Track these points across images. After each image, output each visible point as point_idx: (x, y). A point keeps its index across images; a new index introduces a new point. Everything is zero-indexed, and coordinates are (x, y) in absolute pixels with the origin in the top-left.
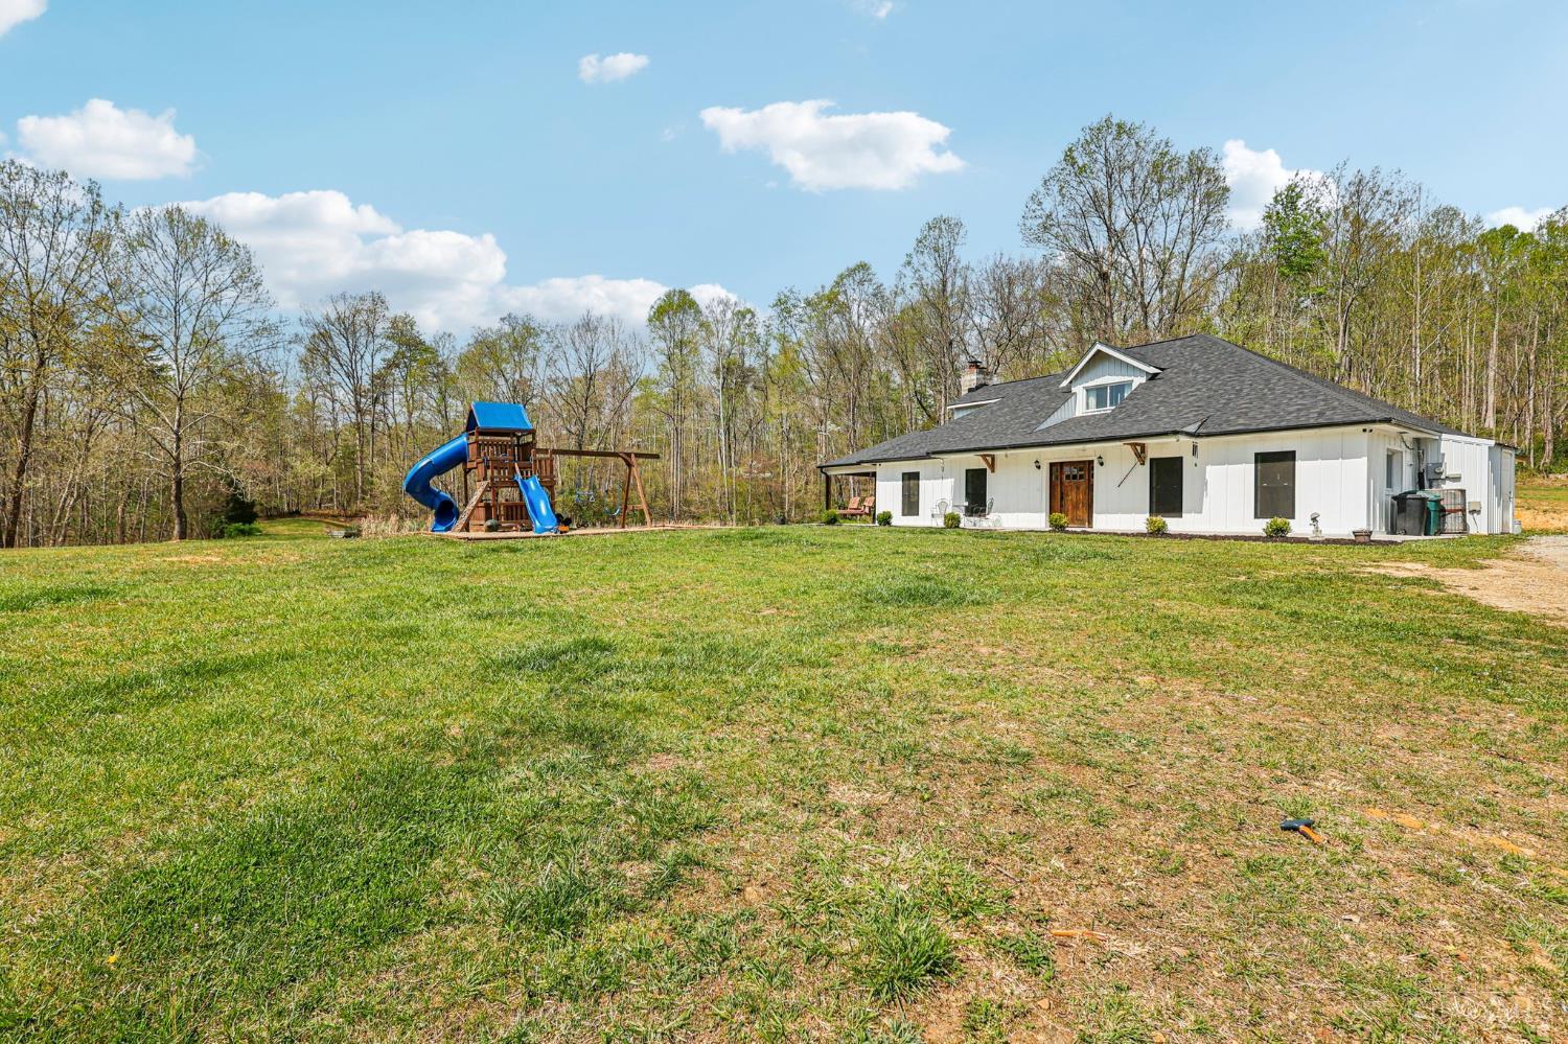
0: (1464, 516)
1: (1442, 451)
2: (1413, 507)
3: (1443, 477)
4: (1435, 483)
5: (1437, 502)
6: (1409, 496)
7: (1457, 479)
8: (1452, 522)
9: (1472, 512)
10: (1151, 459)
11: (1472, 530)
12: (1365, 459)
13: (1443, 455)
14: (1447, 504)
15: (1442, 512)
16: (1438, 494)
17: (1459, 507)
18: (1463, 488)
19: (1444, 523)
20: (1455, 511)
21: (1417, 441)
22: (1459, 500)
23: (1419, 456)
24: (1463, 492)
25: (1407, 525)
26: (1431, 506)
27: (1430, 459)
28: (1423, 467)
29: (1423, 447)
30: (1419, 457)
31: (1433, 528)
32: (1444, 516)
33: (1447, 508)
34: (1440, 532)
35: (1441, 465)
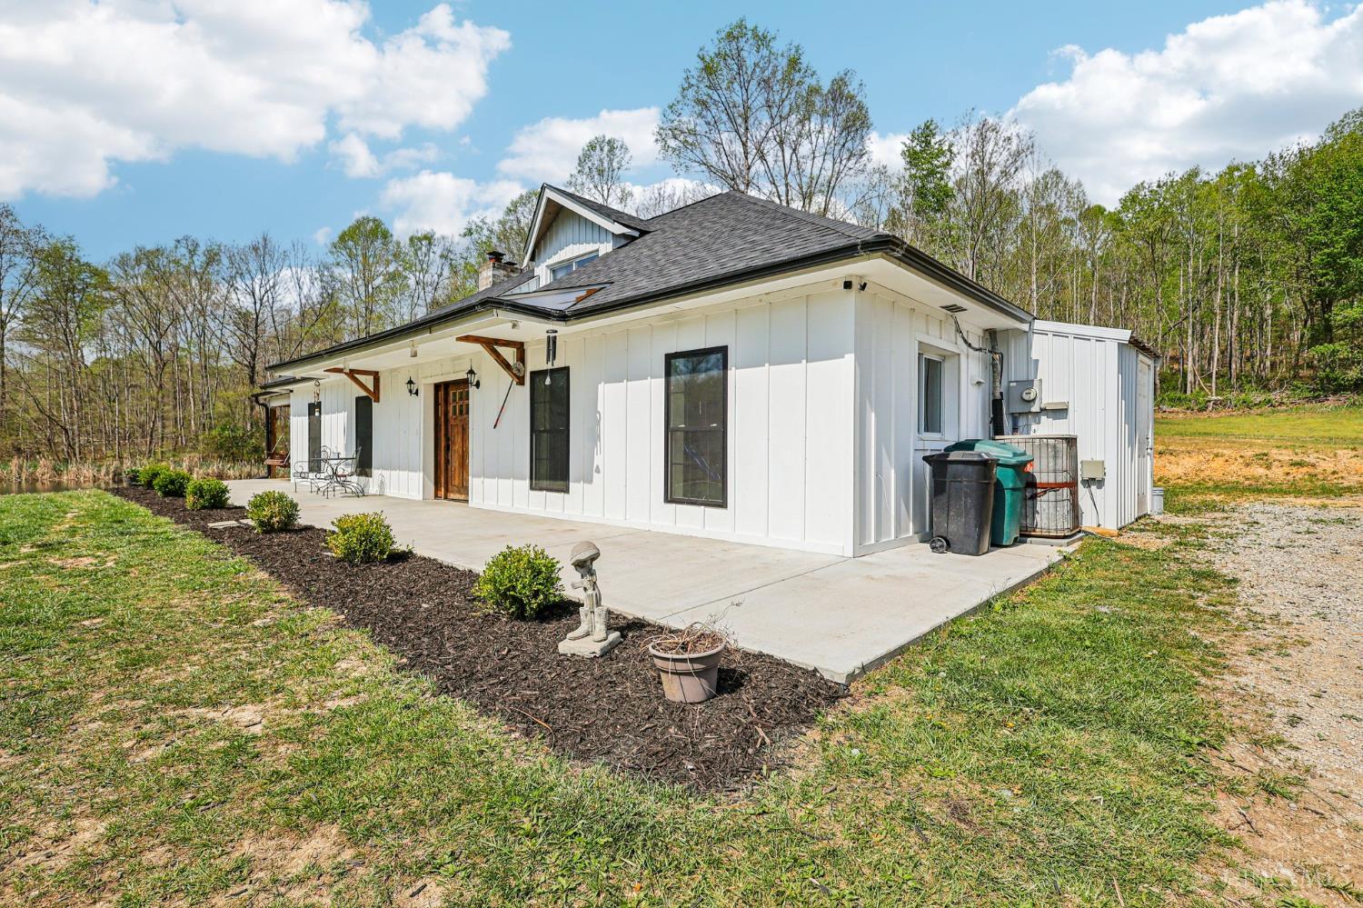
0: (1074, 494)
1: (1034, 356)
2: (966, 481)
3: (1035, 408)
4: (1022, 422)
5: (1019, 468)
6: (954, 456)
7: (1060, 412)
8: (1048, 512)
9: (1089, 482)
10: (532, 373)
11: (1088, 522)
12: (850, 359)
13: (1037, 361)
14: (1043, 472)
15: (1030, 487)
16: (1021, 449)
17: (1062, 478)
18: (1072, 434)
19: (1034, 512)
20: (1055, 487)
21: (992, 334)
22: (1063, 462)
23: (994, 366)
24: (1071, 441)
25: (953, 528)
26: (1007, 478)
27: (1014, 371)
28: (1001, 388)
29: (1000, 348)
30: (995, 368)
31: (1010, 531)
32: (1034, 497)
33: (1041, 478)
34: (1024, 536)
35: (1030, 383)
